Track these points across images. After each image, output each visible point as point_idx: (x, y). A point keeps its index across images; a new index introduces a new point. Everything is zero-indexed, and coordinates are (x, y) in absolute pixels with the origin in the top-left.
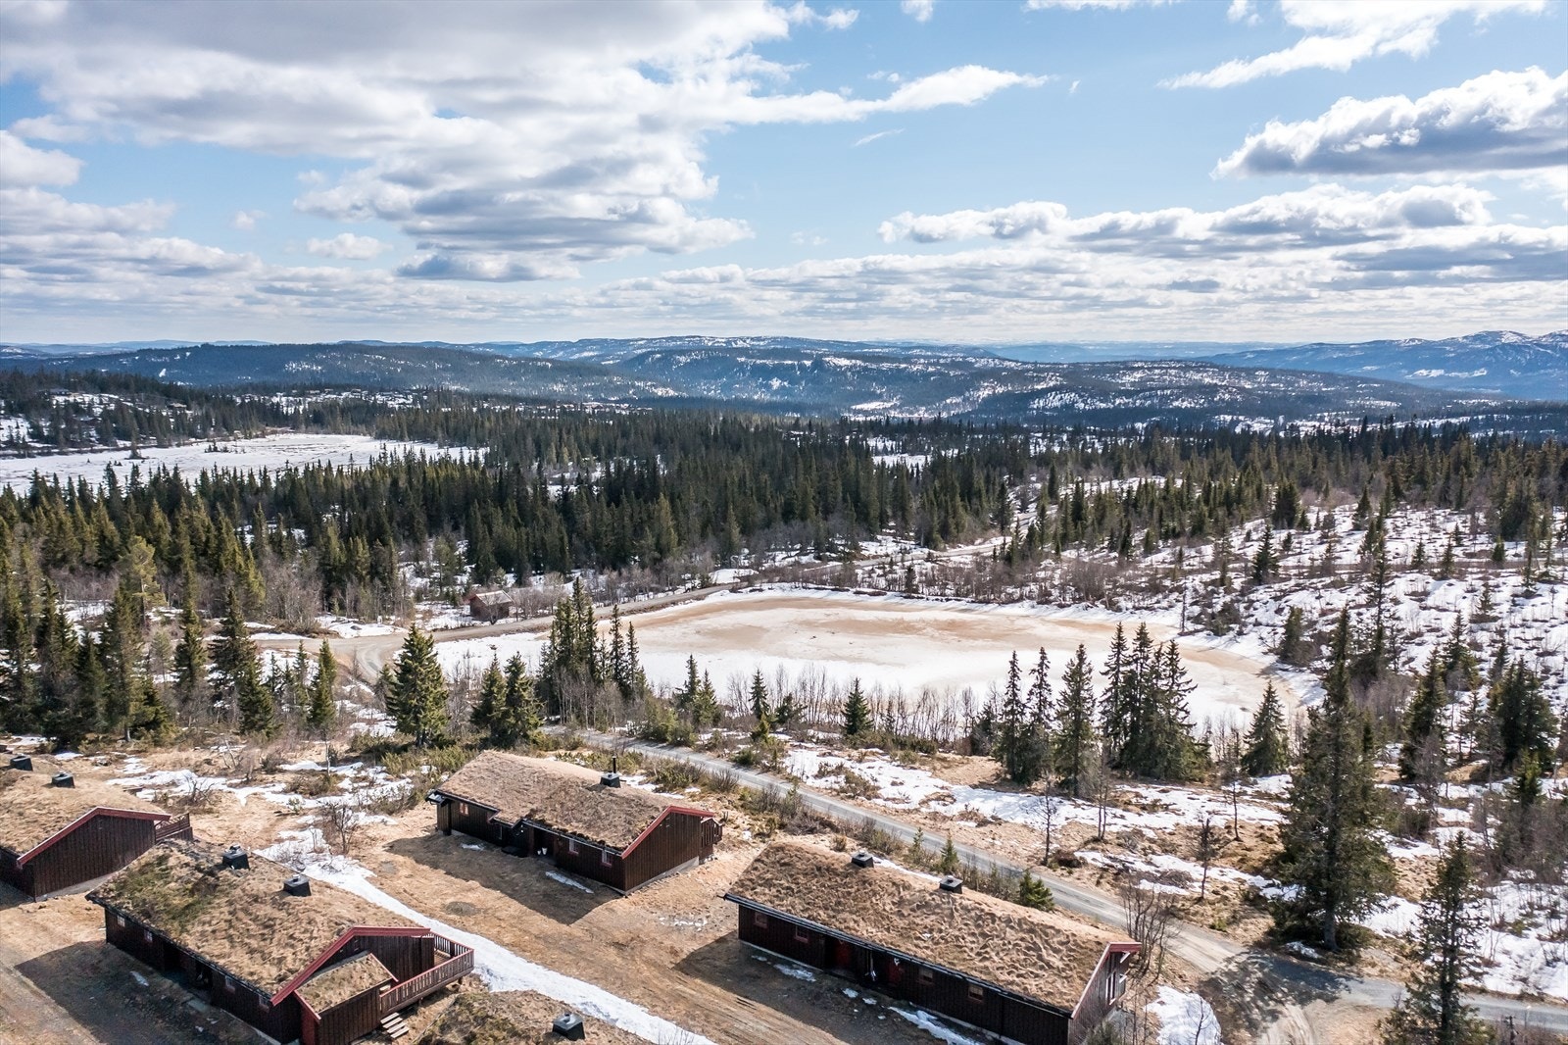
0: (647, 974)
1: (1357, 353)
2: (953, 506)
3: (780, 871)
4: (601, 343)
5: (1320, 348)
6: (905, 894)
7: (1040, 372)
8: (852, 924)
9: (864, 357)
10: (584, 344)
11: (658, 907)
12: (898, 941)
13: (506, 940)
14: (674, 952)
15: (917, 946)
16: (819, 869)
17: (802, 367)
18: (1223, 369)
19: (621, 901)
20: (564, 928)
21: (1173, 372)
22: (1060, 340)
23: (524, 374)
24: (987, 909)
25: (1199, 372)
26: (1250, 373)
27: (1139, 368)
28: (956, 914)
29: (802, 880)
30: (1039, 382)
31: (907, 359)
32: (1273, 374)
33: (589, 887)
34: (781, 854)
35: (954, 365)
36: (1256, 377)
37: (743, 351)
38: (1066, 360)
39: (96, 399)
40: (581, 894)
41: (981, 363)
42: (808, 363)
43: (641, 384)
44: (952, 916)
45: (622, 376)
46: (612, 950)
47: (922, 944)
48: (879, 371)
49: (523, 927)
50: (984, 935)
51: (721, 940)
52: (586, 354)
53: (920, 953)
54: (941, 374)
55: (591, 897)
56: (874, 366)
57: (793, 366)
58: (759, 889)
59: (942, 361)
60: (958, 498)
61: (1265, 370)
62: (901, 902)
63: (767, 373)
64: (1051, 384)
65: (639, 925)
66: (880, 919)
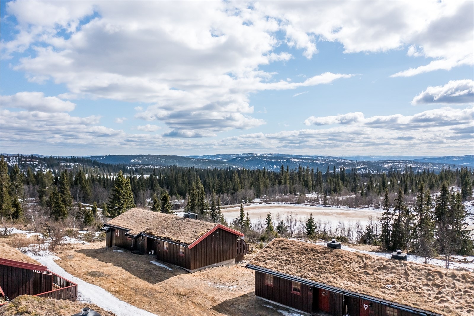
0: (193, 310)
1: (461, 159)
2: (338, 183)
3: (281, 252)
4: (223, 155)
5: (449, 158)
6: (369, 262)
7: (358, 164)
8: (332, 279)
9: (302, 159)
10: (218, 156)
11: (208, 278)
12: (368, 289)
13: (113, 289)
14: (213, 300)
15: (383, 292)
16: (306, 250)
17: (283, 162)
18: (417, 163)
19: (189, 275)
20: (151, 285)
21: (401, 164)
22: (364, 155)
23: (200, 163)
24: (433, 269)
25: (410, 164)
26: (427, 164)
27: (390, 162)
28: (409, 272)
29: (295, 256)
30: (358, 166)
31: (316, 160)
32: (434, 164)
33: (171, 268)
34: (281, 244)
35: (330, 161)
36: (429, 165)
37: (265, 157)
38: (366, 160)
39: (73, 164)
40: (166, 271)
41: (339, 161)
42: (285, 160)
43: (234, 166)
44: (406, 274)
45: (229, 164)
46: (175, 298)
47: (387, 291)
48: (307, 163)
49: (127, 284)
50: (438, 286)
51: (245, 296)
52: (218, 159)
53: (387, 297)
54: (327, 164)
55: (171, 272)
56: (306, 161)
57: (280, 161)
58: (268, 261)
59: (327, 160)
60: (340, 180)
61: (432, 163)
62: (365, 266)
63: (273, 164)
64: (362, 167)
65: (195, 286)
66: (352, 276)
